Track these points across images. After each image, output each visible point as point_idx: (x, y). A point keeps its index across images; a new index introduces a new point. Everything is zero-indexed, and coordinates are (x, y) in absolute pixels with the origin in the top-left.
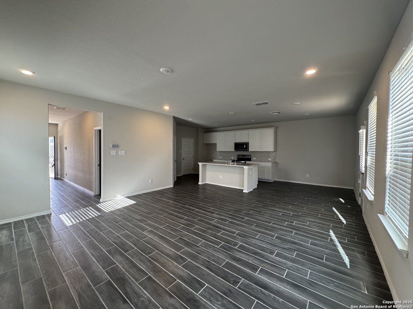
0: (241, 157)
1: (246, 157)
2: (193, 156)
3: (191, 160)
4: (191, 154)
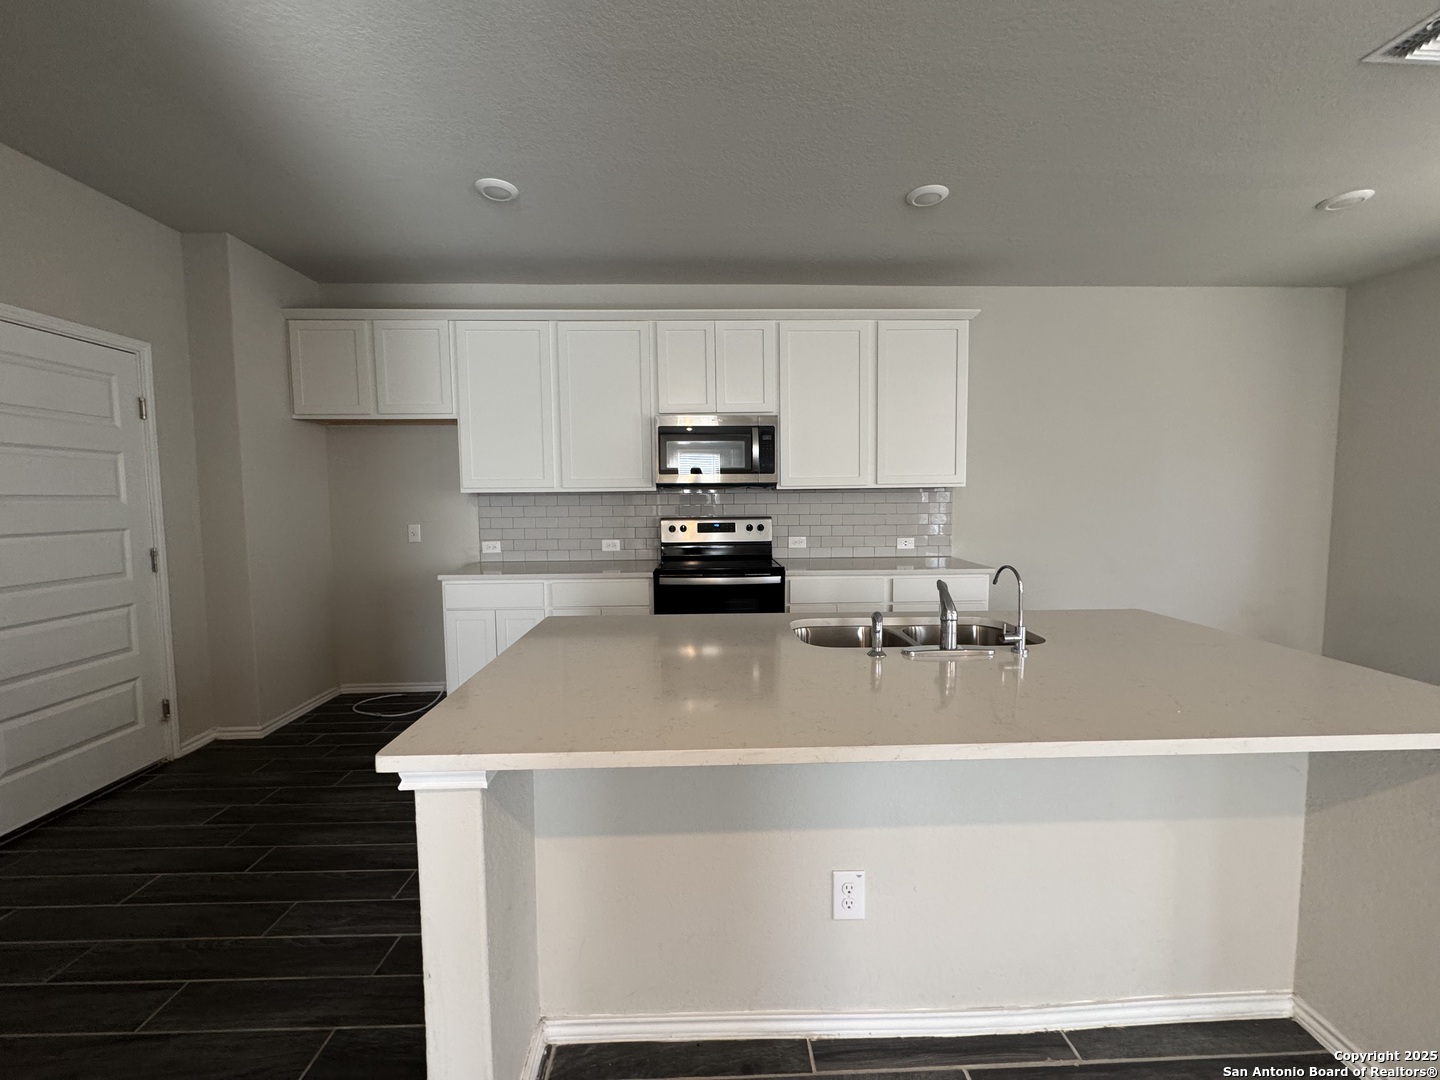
2: (153, 554)
3: (125, 610)
4: (123, 530)
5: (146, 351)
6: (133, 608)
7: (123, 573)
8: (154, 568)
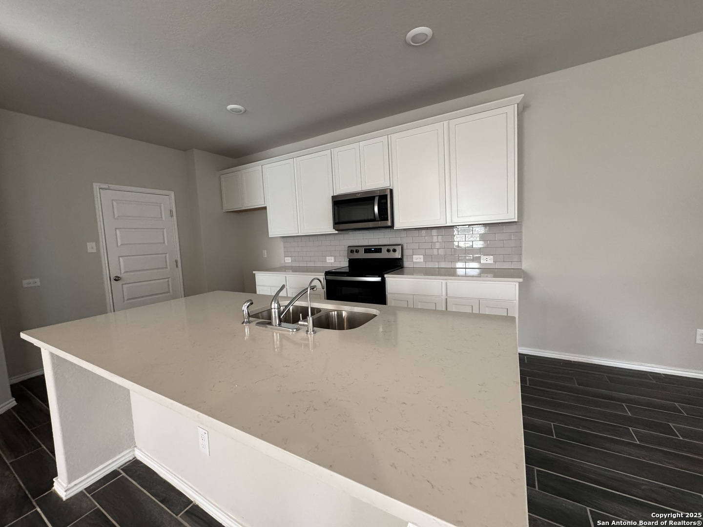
0: (362, 255)
1: (384, 255)
2: (176, 261)
3: (167, 279)
4: (166, 254)
5: (172, 194)
6: (170, 279)
7: (167, 268)
8: (177, 266)
